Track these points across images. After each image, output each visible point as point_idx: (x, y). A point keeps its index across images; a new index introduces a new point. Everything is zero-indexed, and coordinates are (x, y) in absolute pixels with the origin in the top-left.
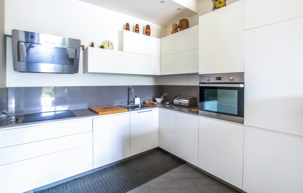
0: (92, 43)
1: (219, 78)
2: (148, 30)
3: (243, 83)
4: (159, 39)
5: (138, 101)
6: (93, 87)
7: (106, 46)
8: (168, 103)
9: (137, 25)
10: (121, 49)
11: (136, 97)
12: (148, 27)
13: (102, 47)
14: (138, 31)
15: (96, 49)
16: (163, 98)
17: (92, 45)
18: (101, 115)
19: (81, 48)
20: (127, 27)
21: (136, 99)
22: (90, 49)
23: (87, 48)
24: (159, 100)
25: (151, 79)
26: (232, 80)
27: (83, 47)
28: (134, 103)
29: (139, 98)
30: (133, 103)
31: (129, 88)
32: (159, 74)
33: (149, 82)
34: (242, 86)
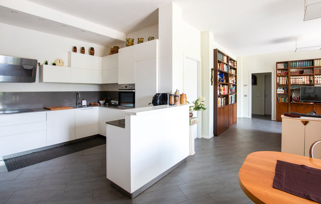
0: (47, 62)
1: (126, 87)
2: (92, 51)
3: (135, 90)
4: (101, 57)
5: (84, 103)
6: (49, 92)
7: (57, 63)
8: (107, 104)
9: (82, 47)
10: (69, 65)
11: (83, 100)
12: (92, 49)
13: (54, 64)
14: (84, 52)
15: (50, 66)
16: (105, 100)
17: (46, 63)
18: (52, 110)
19: (38, 64)
20: (75, 49)
21: (83, 101)
22: (45, 66)
23: (42, 65)
24: (101, 102)
25: (97, 86)
26: (131, 87)
27: (39, 64)
28: (82, 104)
29: (86, 101)
30: (80, 105)
31: (77, 93)
32: (101, 83)
33: (96, 89)
34: (134, 91)
